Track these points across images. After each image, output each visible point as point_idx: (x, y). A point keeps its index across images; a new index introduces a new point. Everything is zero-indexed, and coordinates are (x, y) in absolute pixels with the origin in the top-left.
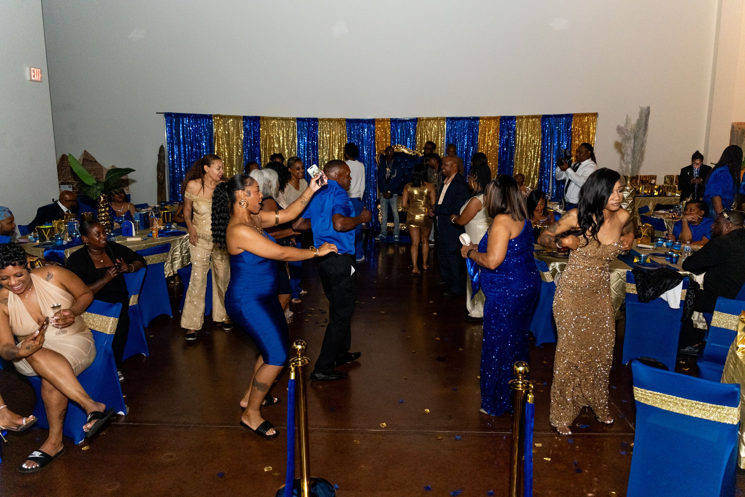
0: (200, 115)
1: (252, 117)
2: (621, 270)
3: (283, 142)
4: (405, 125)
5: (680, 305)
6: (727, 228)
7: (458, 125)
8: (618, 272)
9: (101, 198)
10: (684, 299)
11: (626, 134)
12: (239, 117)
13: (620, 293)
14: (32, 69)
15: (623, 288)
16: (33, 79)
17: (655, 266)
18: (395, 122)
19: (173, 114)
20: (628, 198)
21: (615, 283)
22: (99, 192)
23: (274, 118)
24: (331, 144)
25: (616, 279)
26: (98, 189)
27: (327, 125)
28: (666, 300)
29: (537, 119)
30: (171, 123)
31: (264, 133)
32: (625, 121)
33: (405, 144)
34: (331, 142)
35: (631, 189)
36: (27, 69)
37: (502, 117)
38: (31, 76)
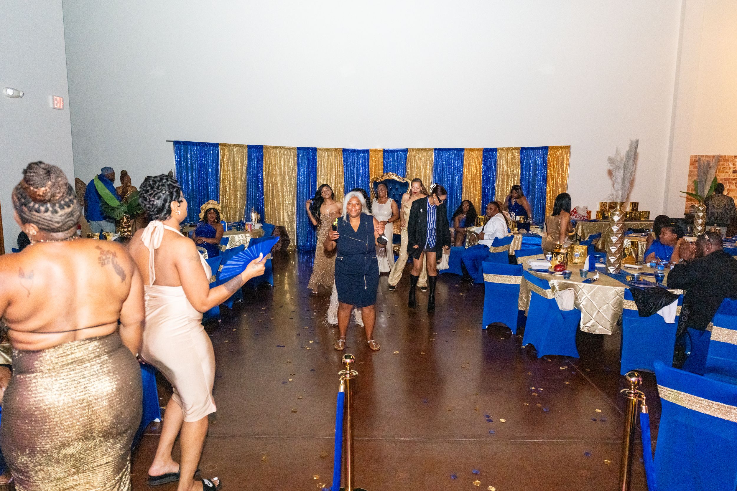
0: (208, 143)
1: (256, 146)
2: (619, 288)
3: (284, 169)
4: (397, 155)
5: (675, 320)
6: (708, 249)
7: (445, 155)
8: (616, 290)
9: (123, 219)
10: (678, 315)
11: (616, 164)
12: (243, 145)
13: (617, 309)
14: (55, 97)
15: (620, 304)
16: (56, 106)
17: (647, 284)
18: (387, 152)
19: (182, 142)
20: (619, 222)
21: (614, 300)
22: (123, 214)
23: (276, 147)
24: (329, 172)
25: (614, 296)
26: (122, 211)
27: (325, 154)
28: (662, 315)
29: (516, 151)
30: (180, 150)
31: (266, 161)
32: (615, 153)
33: (396, 172)
34: (329, 169)
35: (621, 214)
36: (51, 97)
37: (484, 148)
38: (53, 104)
